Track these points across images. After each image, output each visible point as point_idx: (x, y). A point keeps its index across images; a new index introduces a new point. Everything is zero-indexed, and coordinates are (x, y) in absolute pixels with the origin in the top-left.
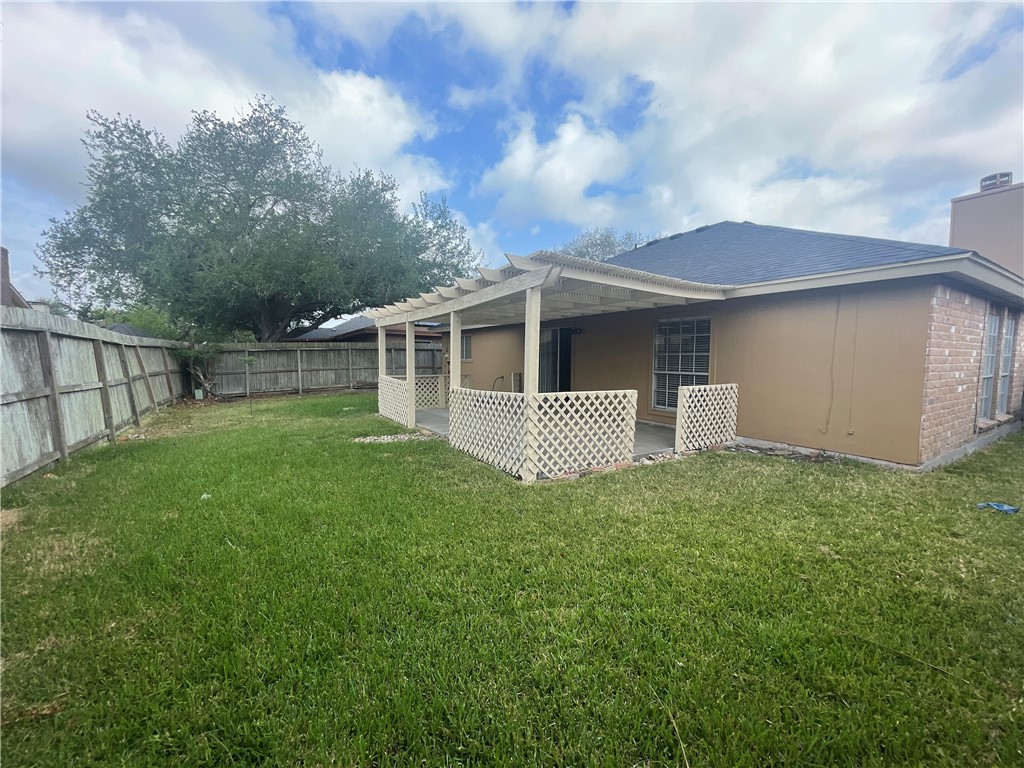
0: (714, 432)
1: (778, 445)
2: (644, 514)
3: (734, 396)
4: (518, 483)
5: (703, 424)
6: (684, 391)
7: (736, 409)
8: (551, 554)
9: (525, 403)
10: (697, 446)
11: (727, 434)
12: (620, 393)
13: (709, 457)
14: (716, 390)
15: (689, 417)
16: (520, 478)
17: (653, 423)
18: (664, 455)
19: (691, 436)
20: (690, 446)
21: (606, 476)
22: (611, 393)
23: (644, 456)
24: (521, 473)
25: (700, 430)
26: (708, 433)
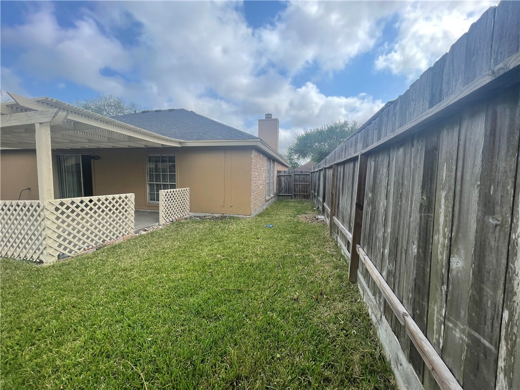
0: (179, 212)
1: (207, 214)
2: (137, 263)
3: (188, 193)
4: (39, 266)
5: (173, 209)
6: (162, 192)
7: (189, 200)
8: (64, 309)
9: (41, 208)
10: (171, 220)
11: (185, 212)
12: (123, 196)
13: (177, 225)
14: (179, 191)
15: (166, 206)
16: (41, 262)
17: (149, 210)
18: (154, 227)
19: (167, 215)
20: (168, 220)
21: (116, 246)
22: (117, 196)
23: (141, 230)
24: (42, 258)
25: (172, 212)
26: (176, 213)
